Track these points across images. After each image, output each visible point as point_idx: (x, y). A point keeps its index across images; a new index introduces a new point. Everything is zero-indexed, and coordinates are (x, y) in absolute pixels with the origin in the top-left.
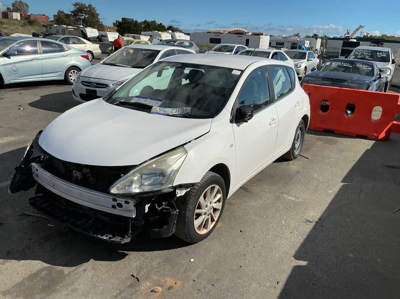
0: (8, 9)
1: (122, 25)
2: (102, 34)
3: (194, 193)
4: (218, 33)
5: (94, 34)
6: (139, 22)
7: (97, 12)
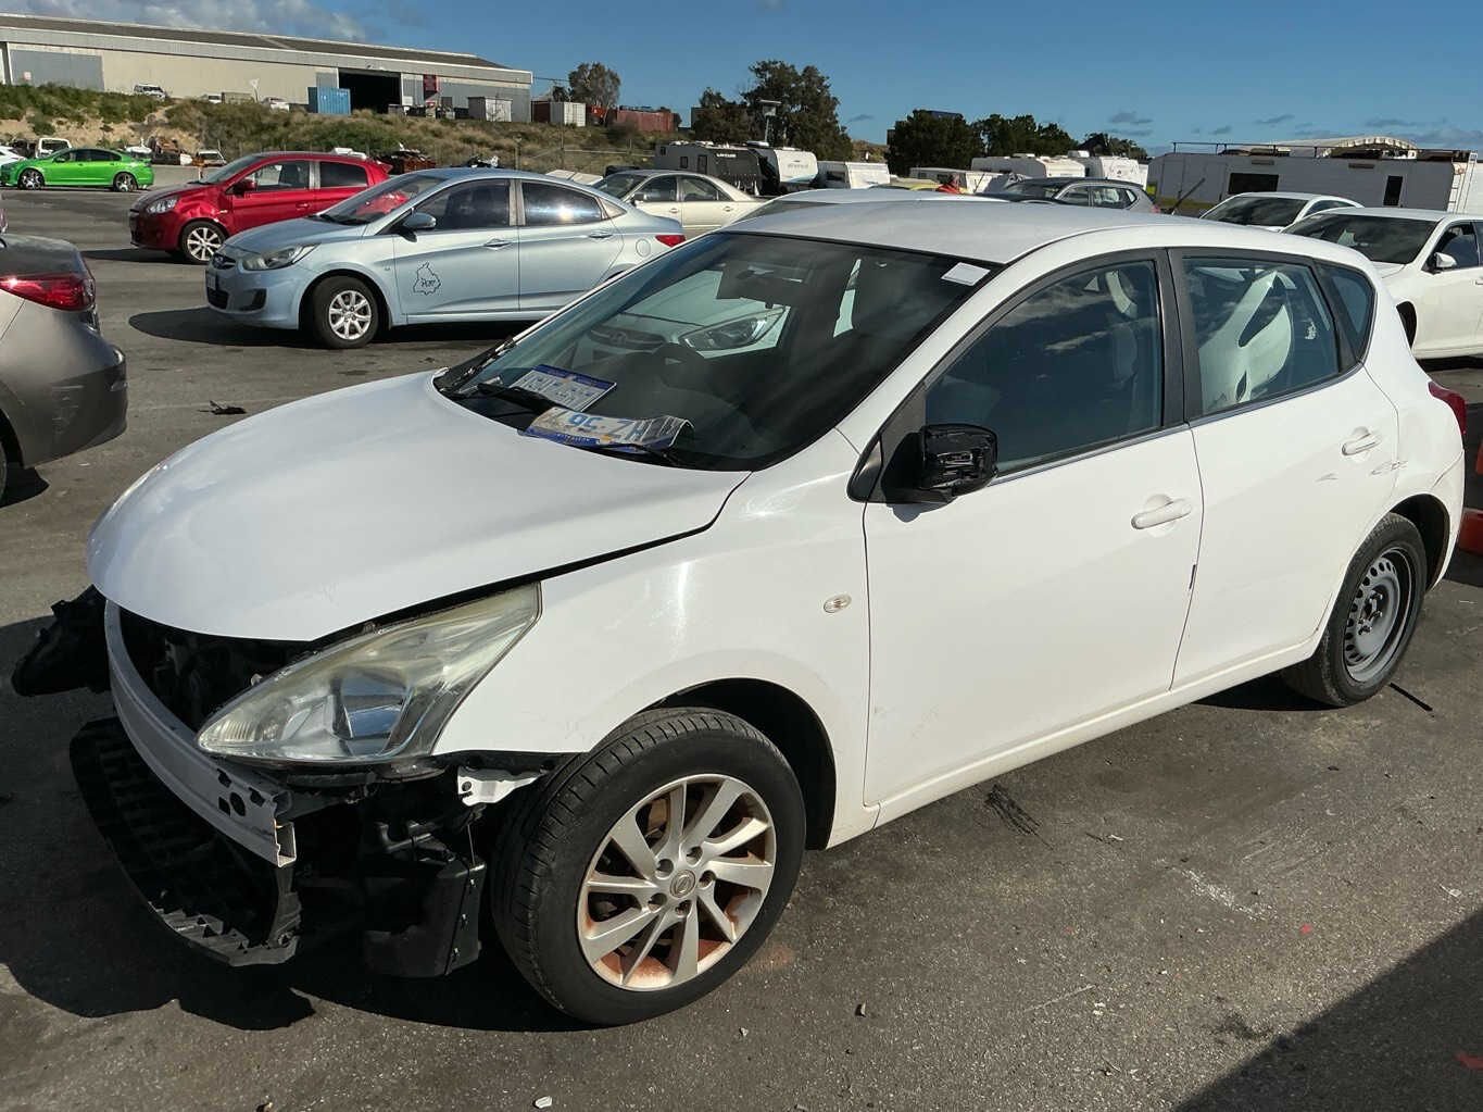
0: (558, 90)
1: (907, 137)
2: (830, 170)
3: (578, 801)
4: (1266, 154)
5: (804, 170)
6: (969, 123)
7: (833, 92)
